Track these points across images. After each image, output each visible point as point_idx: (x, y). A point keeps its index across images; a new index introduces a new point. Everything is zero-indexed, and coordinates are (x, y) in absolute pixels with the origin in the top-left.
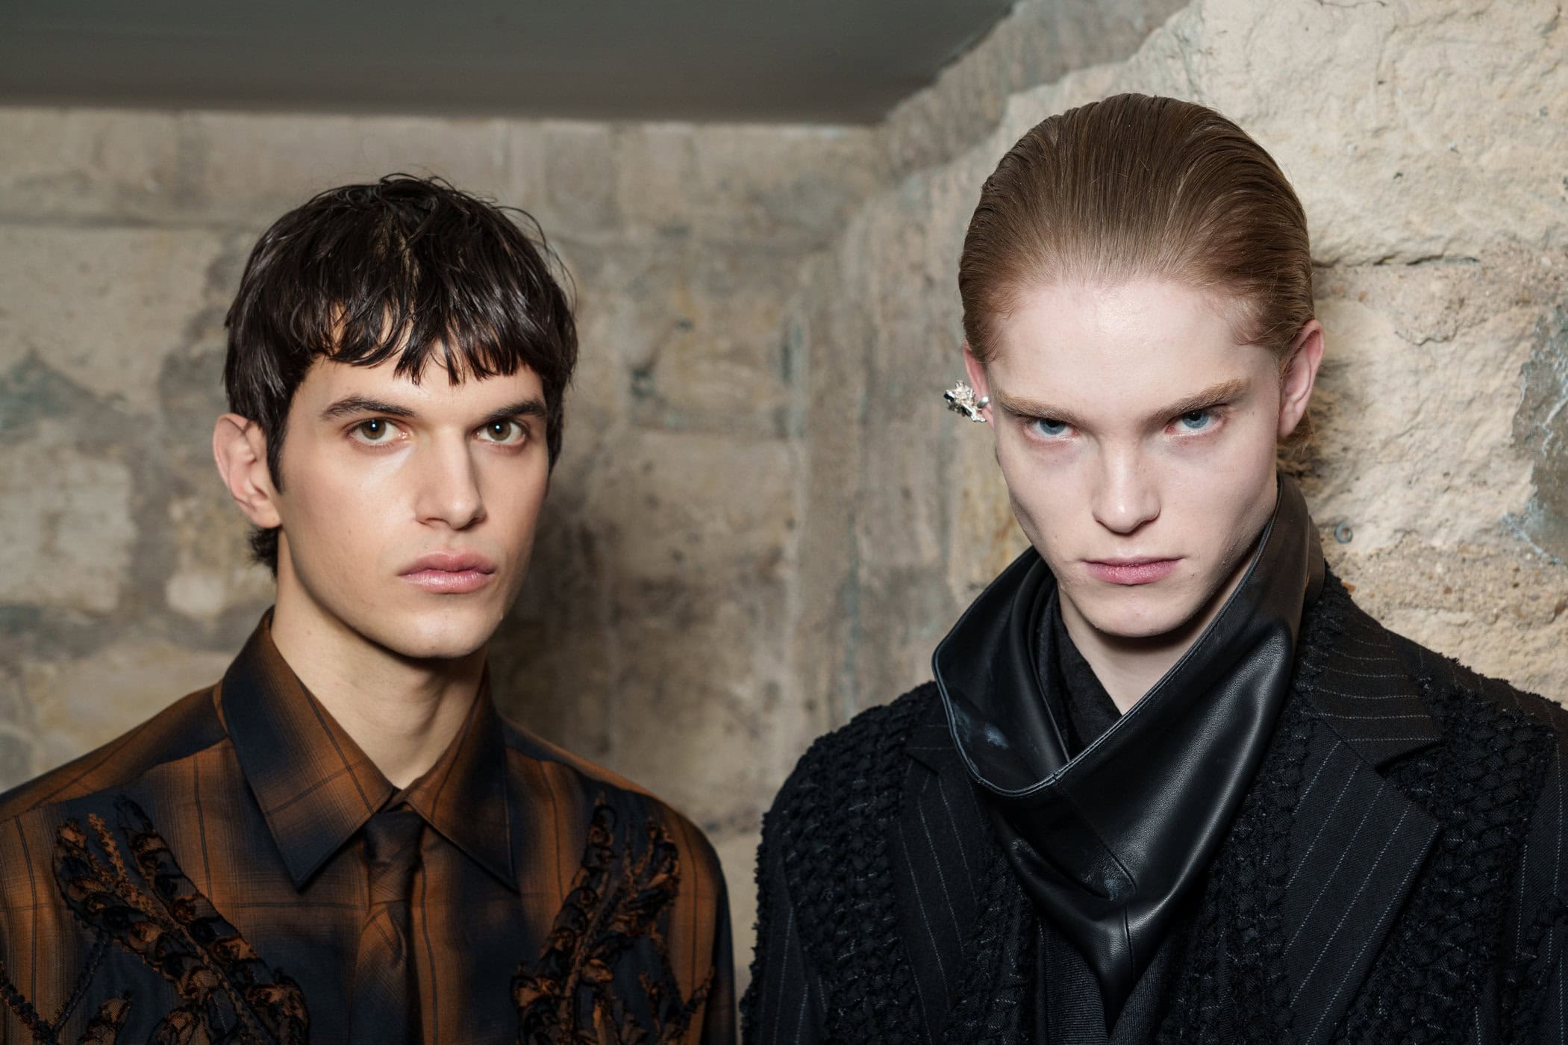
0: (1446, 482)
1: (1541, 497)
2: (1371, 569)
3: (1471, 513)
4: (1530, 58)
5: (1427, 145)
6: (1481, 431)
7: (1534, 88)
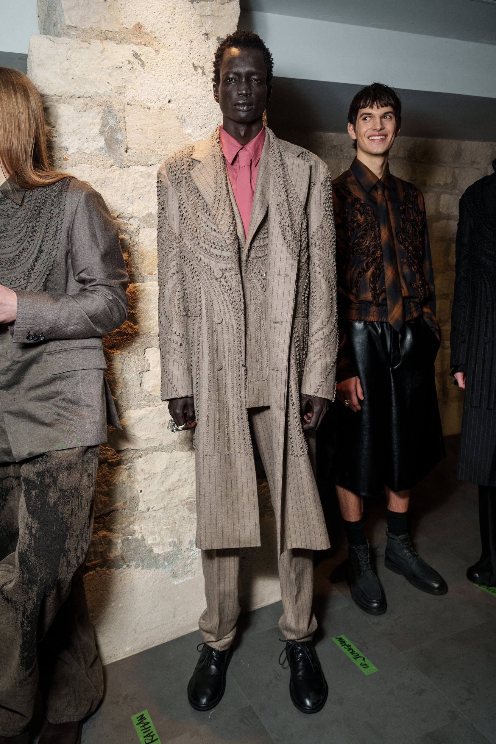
0: (87, 140)
1: (106, 144)
2: (72, 156)
3: (93, 146)
4: (99, 57)
5: (78, 73)
6: (93, 130)
7: (100, 64)
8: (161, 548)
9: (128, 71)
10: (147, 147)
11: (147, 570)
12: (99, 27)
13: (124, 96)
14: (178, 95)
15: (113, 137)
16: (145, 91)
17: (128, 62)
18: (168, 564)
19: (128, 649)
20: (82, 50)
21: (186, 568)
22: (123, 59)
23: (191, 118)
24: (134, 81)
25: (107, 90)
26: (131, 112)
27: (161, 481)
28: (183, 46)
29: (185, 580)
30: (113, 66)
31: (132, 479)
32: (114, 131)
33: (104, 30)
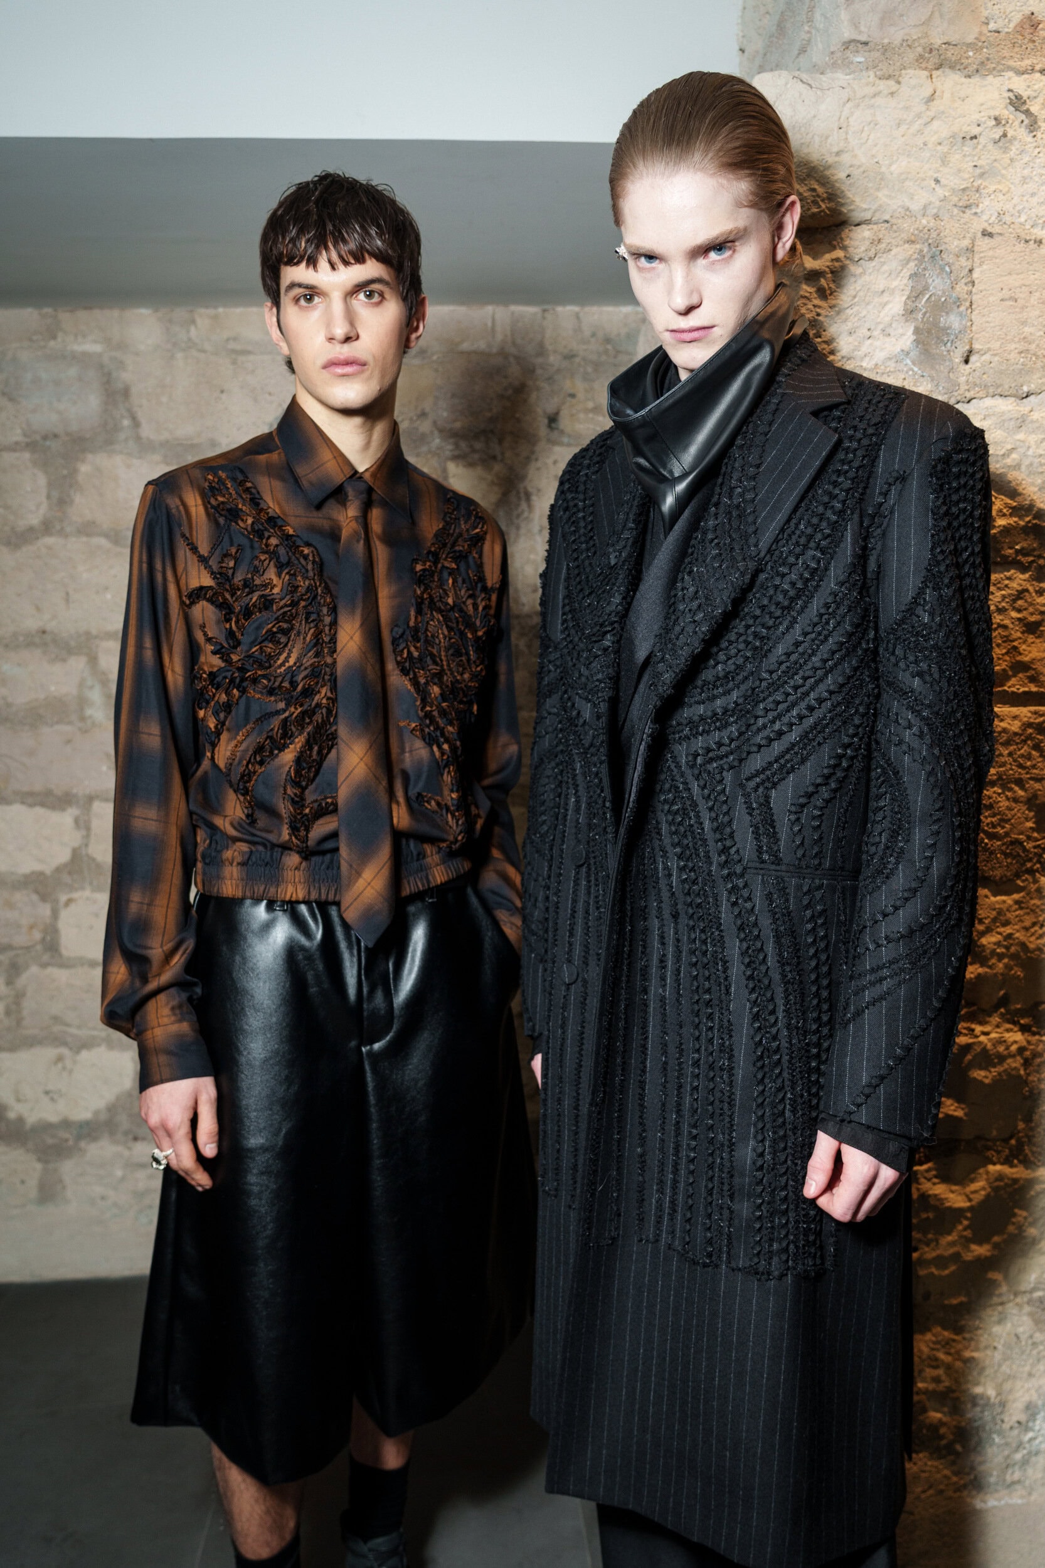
0: (869, 334)
1: (917, 342)
3: (882, 350)
4: (919, 116)
5: (864, 160)
7: (920, 132)
9: (990, 146)
10: (1022, 346)
12: (926, 35)
13: (976, 213)
15: (936, 324)
16: (1033, 195)
17: (994, 123)
20: (879, 101)
21: (1010, 1471)
24: (1004, 172)
25: (933, 200)
26: (991, 253)
29: (1003, 1502)
30: (953, 136)
33: (937, 41)
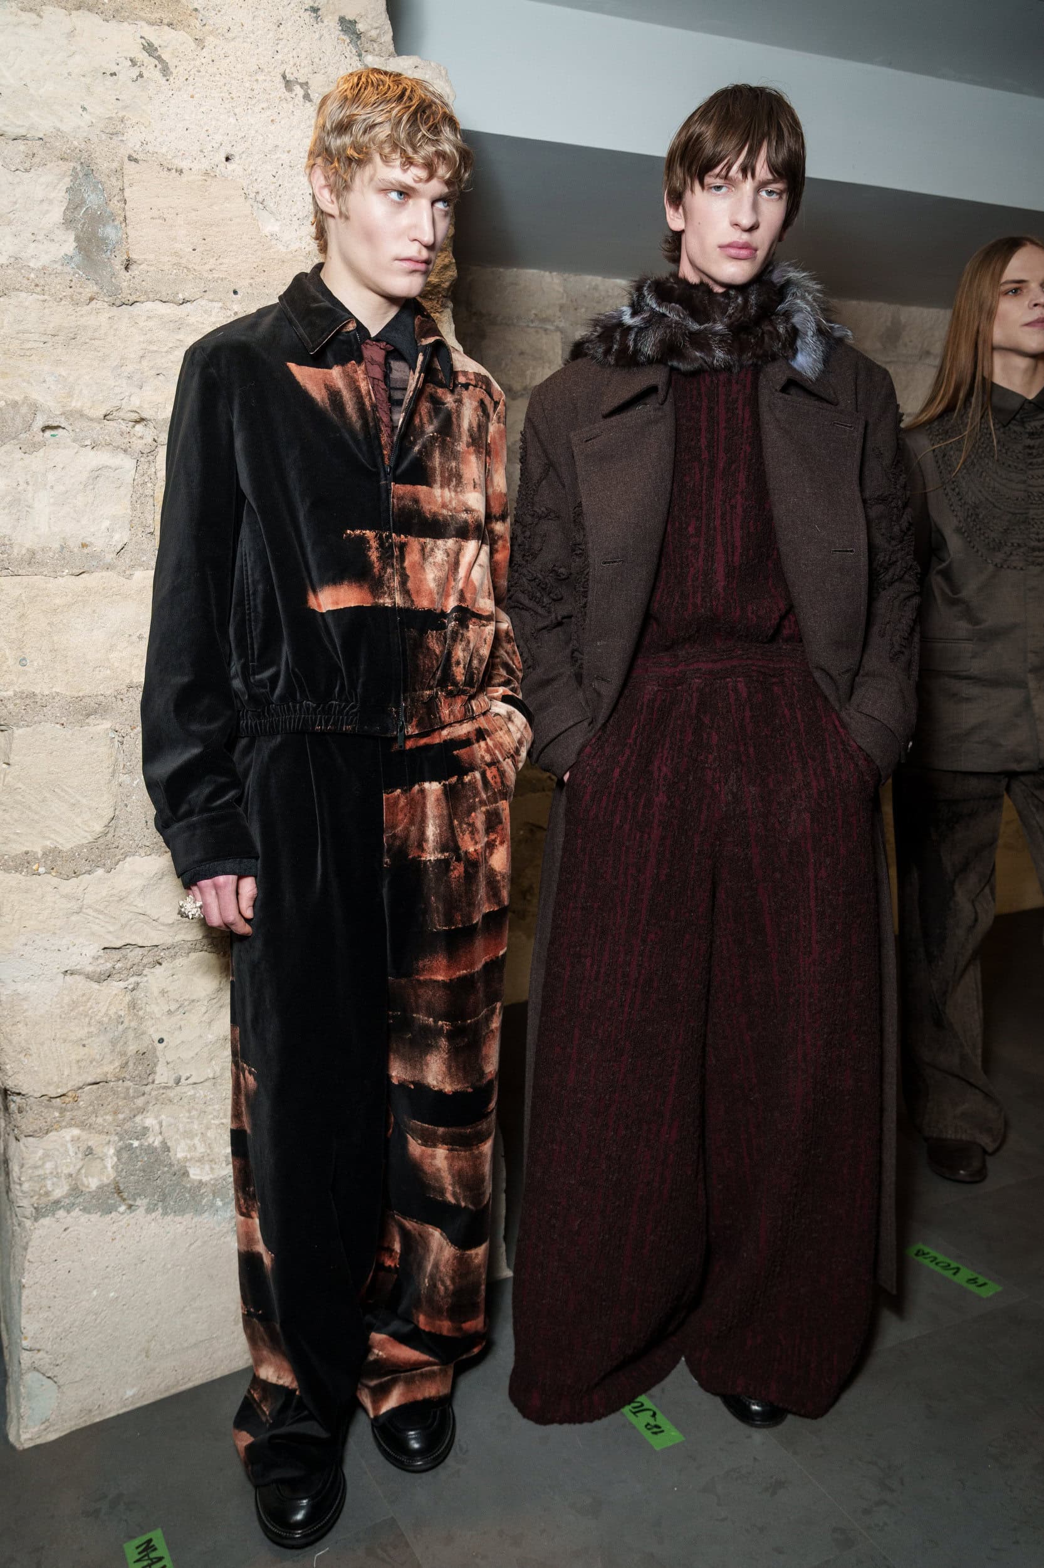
8: (207, 1167)
11: (175, 1216)
14: (247, 144)
18: (224, 1205)
19: (130, 1393)
22: (120, 55)
23: (278, 198)
27: (206, 1018)
28: (260, 32)
31: (141, 1013)
32: (97, 219)
